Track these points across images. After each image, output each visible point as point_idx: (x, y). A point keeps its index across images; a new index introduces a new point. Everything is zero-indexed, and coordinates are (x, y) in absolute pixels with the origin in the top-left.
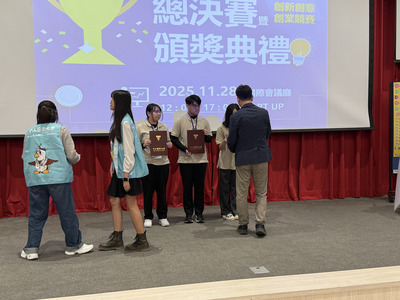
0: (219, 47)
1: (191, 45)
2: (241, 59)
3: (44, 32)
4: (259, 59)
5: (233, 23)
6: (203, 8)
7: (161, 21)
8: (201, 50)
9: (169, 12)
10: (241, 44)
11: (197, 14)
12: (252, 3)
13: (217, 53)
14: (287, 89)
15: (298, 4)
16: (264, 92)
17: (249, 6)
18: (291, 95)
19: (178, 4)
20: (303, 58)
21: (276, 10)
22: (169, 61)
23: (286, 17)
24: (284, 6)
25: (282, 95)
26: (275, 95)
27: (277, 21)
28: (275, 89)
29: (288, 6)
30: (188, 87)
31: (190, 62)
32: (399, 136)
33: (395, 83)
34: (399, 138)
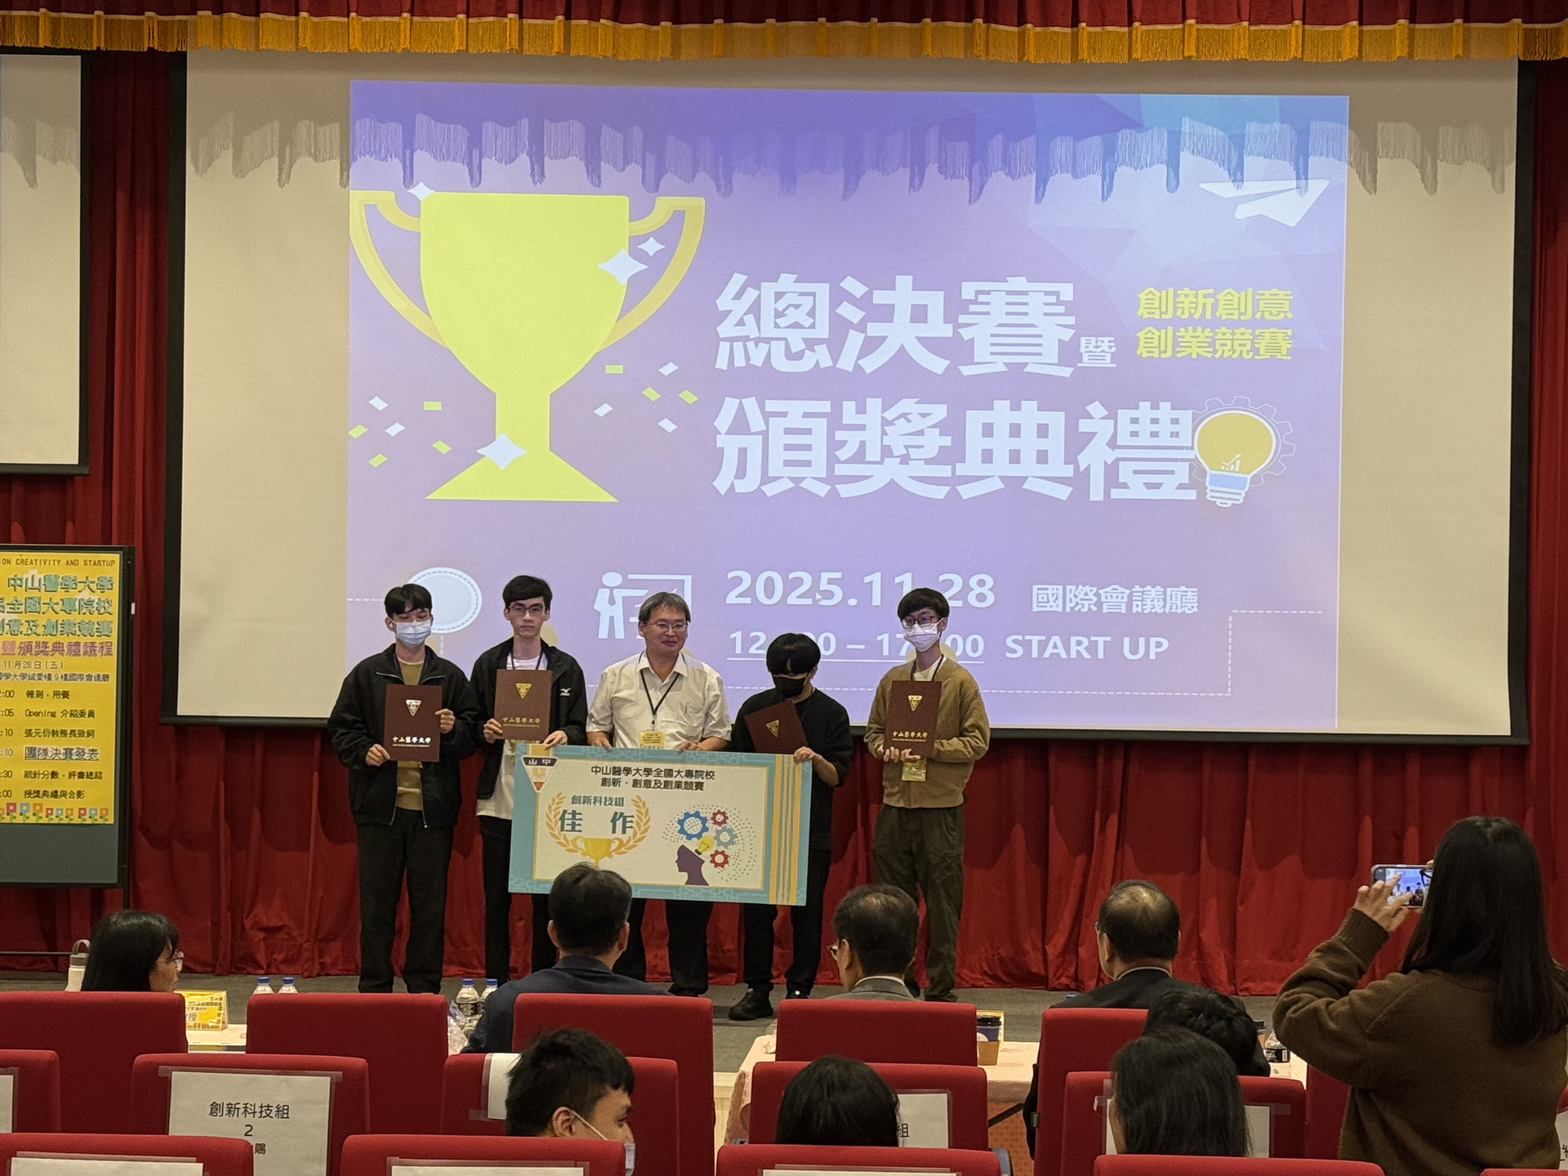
0: (935, 442)
1: (840, 435)
2: (1014, 483)
3: (379, 404)
4: (1080, 480)
5: (987, 361)
6: (886, 314)
8: (873, 453)
9: (768, 330)
10: (1015, 431)
11: (864, 335)
12: (1057, 294)
13: (928, 462)
14: (1183, 588)
15: (1229, 293)
16: (1097, 594)
17: (1046, 304)
18: (1196, 610)
19: (800, 305)
20: (1246, 479)
21: (1146, 316)
22: (763, 488)
23: (1183, 337)
24: (1175, 300)
25: (1164, 606)
26: (1137, 606)
27: (1148, 352)
28: (1137, 588)
29: (1191, 302)
30: (825, 576)
31: (833, 493)
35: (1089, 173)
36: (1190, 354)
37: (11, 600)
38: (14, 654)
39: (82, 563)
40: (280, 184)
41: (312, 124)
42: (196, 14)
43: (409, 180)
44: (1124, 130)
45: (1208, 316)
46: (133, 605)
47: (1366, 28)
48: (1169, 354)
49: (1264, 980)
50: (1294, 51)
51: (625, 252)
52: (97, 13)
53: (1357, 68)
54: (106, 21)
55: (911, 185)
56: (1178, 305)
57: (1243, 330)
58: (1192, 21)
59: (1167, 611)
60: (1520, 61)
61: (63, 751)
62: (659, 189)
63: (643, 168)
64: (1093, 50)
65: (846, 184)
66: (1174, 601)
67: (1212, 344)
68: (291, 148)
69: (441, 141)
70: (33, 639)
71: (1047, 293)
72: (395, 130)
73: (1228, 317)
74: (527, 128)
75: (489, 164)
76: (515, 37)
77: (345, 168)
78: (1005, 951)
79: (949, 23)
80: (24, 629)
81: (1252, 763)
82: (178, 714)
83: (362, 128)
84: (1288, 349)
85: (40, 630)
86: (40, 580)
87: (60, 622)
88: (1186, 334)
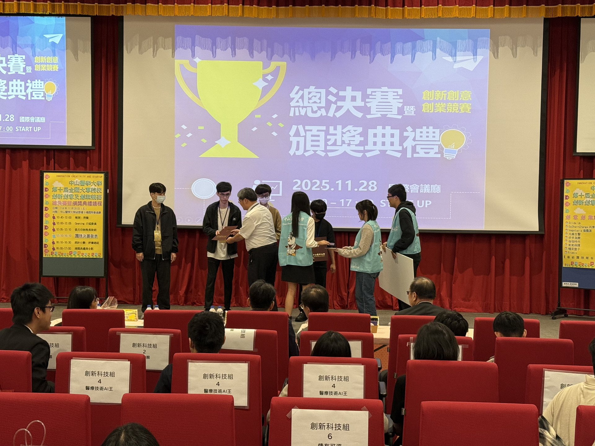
0: (358, 139)
1: (328, 137)
2: (383, 152)
3: (184, 127)
4: (404, 151)
5: (375, 114)
6: (343, 99)
7: (297, 114)
8: (339, 142)
9: (306, 104)
10: (384, 135)
11: (336, 105)
12: (397, 92)
13: (356, 145)
14: (436, 185)
15: (451, 92)
16: (409, 187)
17: (393, 95)
18: (440, 192)
19: (316, 96)
20: (456, 151)
21: (425, 99)
22: (304, 153)
23: (437, 106)
24: (434, 94)
25: (430, 191)
26: (422, 191)
27: (426, 111)
28: (422, 185)
29: (439, 95)
30: (324, 181)
31: (327, 155)
32: (570, 243)
33: (565, 181)
34: (570, 245)
35: (408, 54)
36: (439, 111)
37: (70, 188)
38: (71, 205)
39: (92, 177)
40: (153, 57)
41: (163, 38)
42: (126, 4)
43: (193, 56)
44: (419, 41)
45: (445, 99)
46: (108, 190)
47: (496, 7)
48: (432, 111)
49: (460, 307)
50: (473, 15)
51: (261, 79)
52: (96, 4)
53: (493, 20)
54: (99, 6)
55: (351, 58)
56: (435, 96)
57: (456, 104)
58: (440, 5)
59: (431, 192)
60: (544, 18)
61: (86, 235)
62: (273, 59)
63: (267, 52)
64: (409, 14)
65: (332, 57)
66: (433, 189)
67: (446, 108)
68: (157, 45)
69: (203, 44)
70: (77, 200)
71: (394, 92)
72: (189, 40)
73: (452, 99)
74: (230, 40)
75: (218, 51)
76: (227, 11)
77: (173, 52)
78: (380, 299)
79: (363, 6)
80: (74, 197)
81: (457, 240)
82: (122, 224)
83: (179, 39)
84: (470, 110)
85: (79, 198)
86: (79, 182)
87: (85, 195)
88: (438, 105)
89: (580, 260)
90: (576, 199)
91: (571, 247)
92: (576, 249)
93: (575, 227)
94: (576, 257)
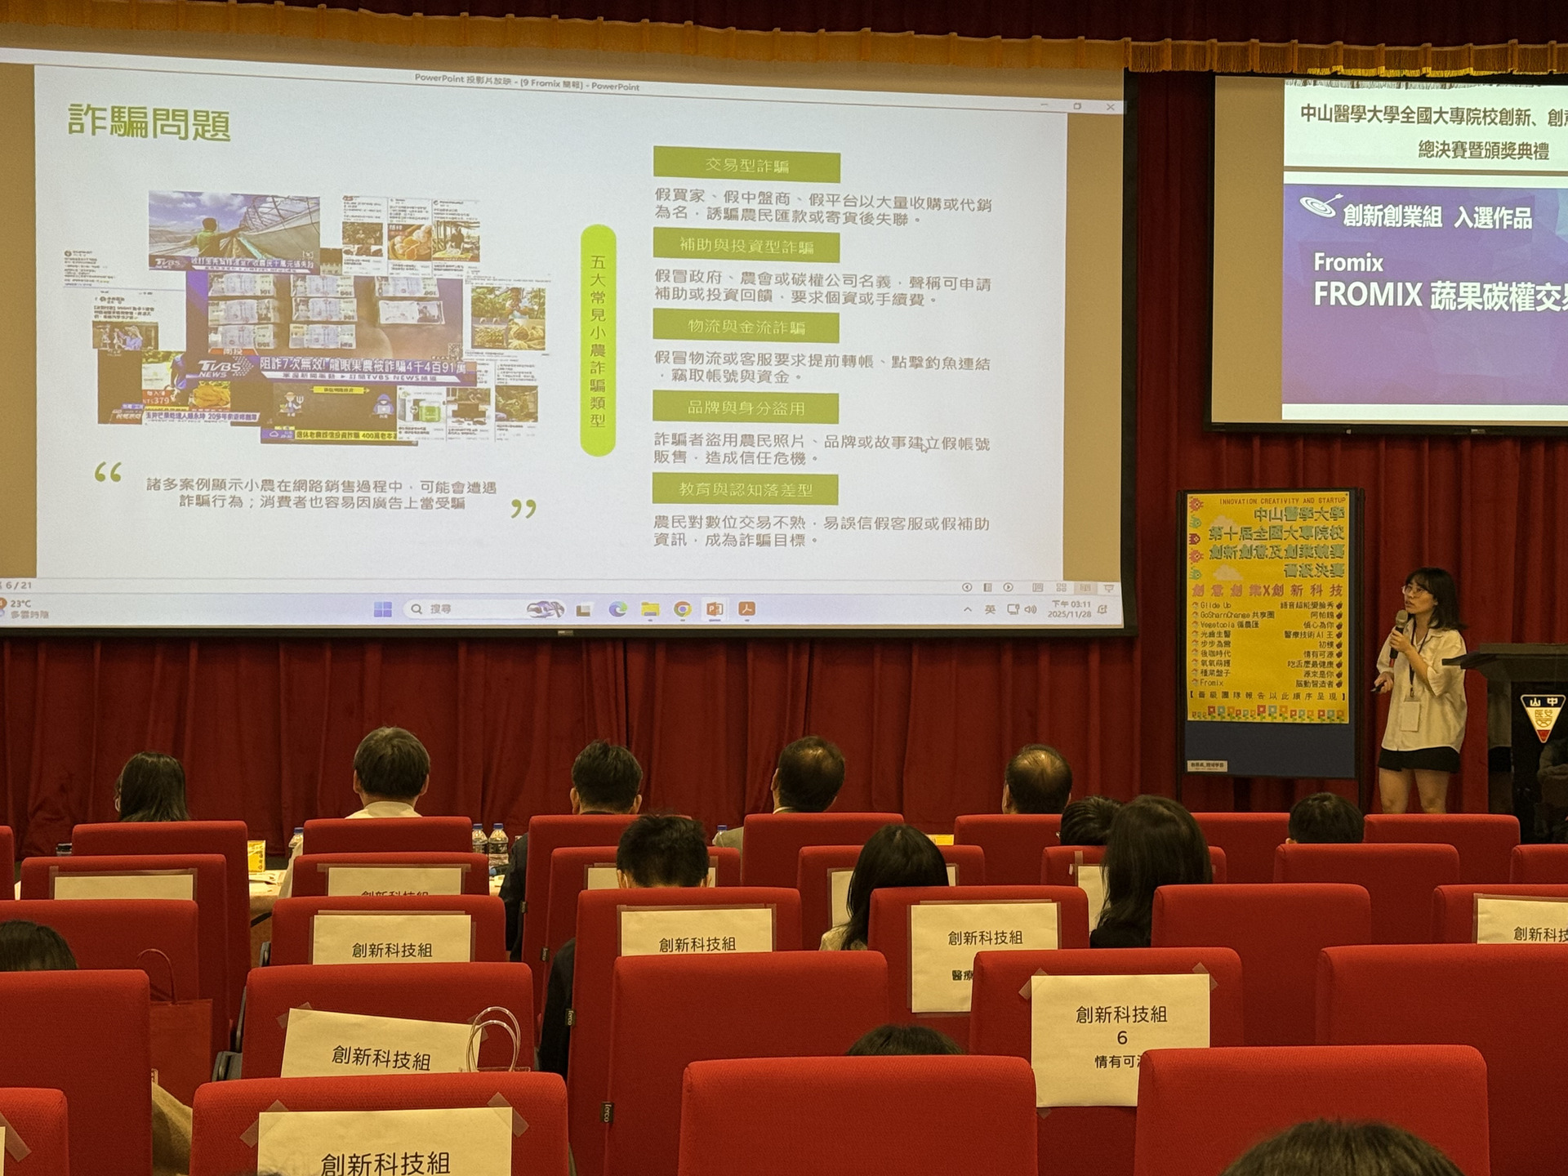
32: (1205, 658)
33: (1189, 496)
34: (1204, 663)
47: (1008, 41)
58: (867, 29)
60: (1126, 72)
81: (915, 658)
89: (1231, 701)
90: (1218, 543)
91: (1209, 668)
92: (1220, 673)
93: (1218, 616)
94: (1219, 695)
